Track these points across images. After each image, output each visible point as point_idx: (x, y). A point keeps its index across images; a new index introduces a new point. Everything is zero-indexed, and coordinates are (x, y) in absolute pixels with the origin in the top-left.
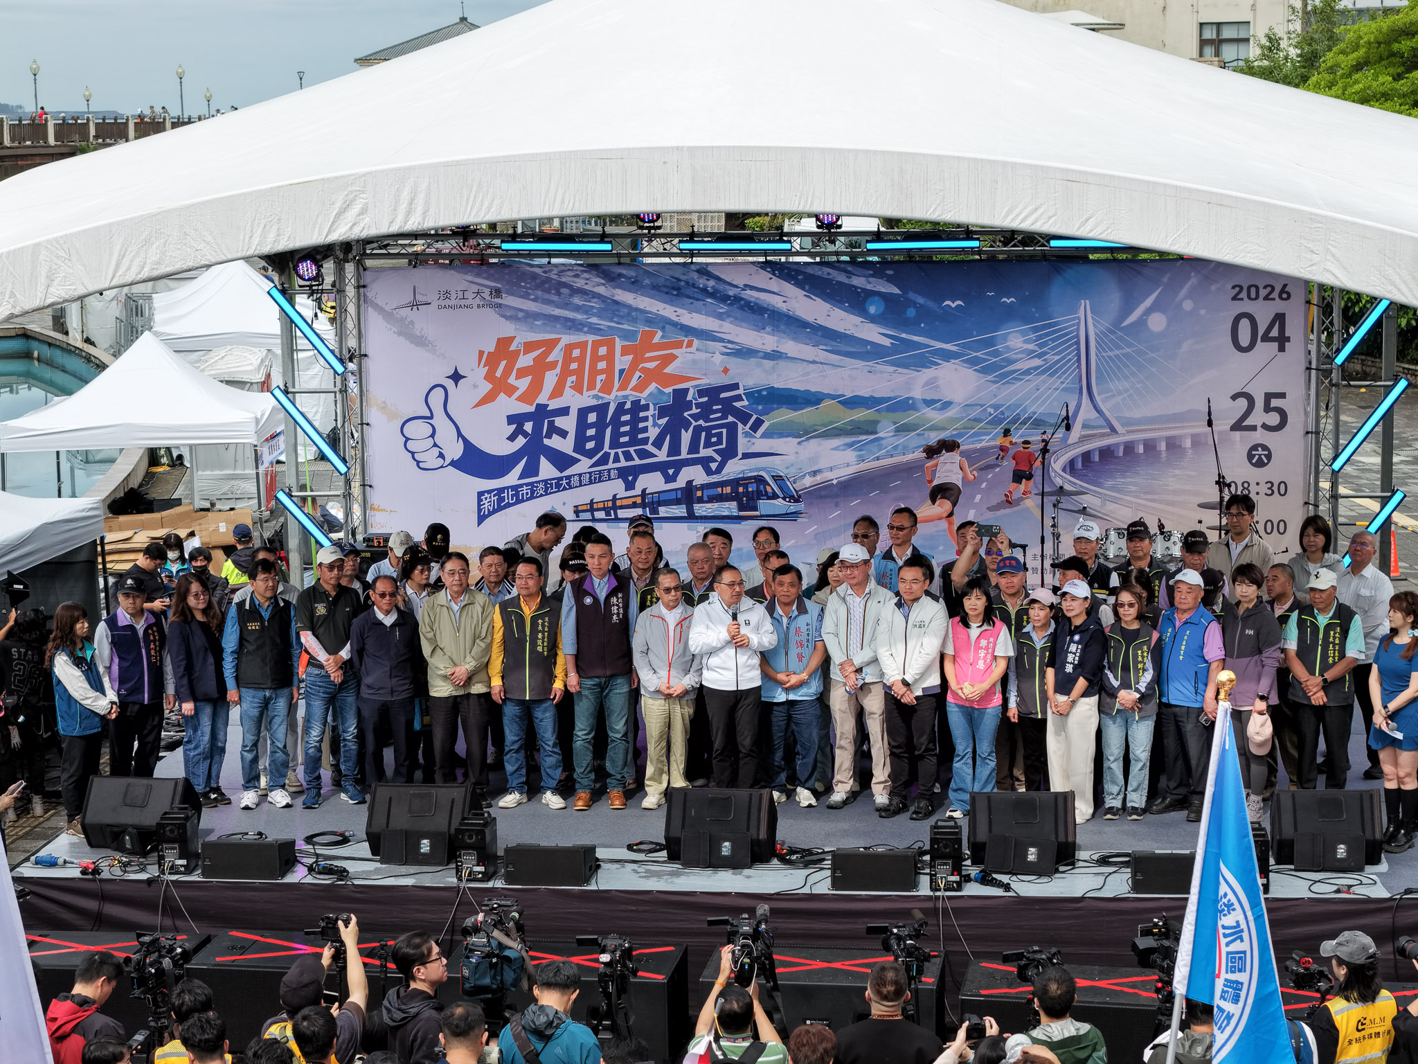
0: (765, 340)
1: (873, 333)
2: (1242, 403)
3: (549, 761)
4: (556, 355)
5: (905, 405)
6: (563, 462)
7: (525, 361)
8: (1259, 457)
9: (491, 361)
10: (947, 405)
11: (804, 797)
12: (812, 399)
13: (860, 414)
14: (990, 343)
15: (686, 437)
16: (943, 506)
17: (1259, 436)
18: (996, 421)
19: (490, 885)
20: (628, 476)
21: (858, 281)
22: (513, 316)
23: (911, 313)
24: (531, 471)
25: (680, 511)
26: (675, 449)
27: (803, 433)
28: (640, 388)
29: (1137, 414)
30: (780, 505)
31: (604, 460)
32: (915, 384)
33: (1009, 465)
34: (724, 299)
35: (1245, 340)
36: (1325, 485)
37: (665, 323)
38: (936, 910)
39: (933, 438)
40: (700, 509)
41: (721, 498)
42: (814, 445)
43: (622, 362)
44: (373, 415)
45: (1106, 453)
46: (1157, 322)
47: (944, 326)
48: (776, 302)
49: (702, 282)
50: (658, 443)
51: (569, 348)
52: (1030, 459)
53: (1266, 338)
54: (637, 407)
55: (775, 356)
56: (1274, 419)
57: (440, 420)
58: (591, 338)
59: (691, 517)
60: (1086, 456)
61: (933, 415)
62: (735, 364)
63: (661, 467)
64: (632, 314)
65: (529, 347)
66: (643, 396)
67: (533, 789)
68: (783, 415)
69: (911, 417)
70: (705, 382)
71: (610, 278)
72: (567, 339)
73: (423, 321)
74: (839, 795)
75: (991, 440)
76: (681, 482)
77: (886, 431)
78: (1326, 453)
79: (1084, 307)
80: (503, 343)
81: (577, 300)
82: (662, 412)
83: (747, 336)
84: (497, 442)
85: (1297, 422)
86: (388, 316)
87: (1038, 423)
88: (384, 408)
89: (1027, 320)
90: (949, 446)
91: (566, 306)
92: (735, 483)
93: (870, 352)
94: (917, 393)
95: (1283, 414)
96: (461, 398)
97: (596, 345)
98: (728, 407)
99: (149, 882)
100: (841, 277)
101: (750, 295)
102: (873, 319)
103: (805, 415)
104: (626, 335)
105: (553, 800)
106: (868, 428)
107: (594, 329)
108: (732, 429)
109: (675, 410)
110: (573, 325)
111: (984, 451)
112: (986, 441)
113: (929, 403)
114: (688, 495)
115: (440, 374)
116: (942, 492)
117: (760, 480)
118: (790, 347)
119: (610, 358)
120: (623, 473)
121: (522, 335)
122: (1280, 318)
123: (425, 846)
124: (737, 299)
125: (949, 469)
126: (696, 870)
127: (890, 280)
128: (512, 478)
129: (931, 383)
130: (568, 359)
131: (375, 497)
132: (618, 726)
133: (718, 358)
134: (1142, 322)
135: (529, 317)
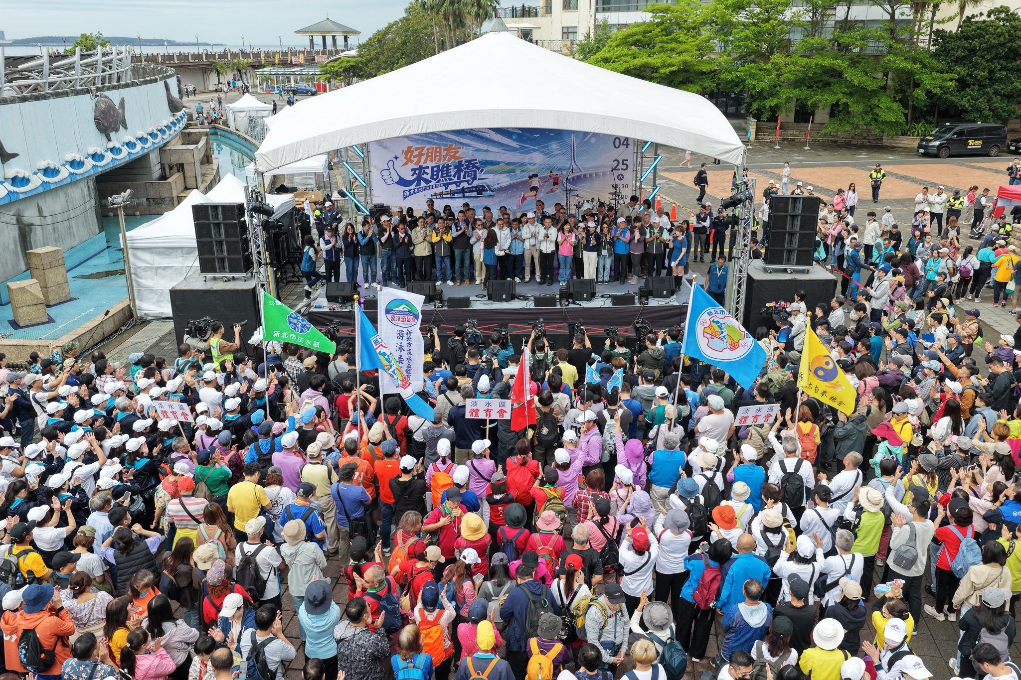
0: (484, 146)
1: (514, 144)
2: (616, 162)
3: (449, 272)
4: (425, 151)
5: (523, 164)
6: (427, 182)
7: (416, 153)
8: (621, 177)
9: (406, 153)
10: (535, 164)
11: (517, 280)
12: (497, 163)
13: (511, 167)
14: (547, 147)
15: (462, 174)
16: (534, 193)
17: (621, 172)
18: (548, 169)
20: (446, 185)
22: (412, 140)
23: (525, 138)
24: (418, 184)
25: (461, 195)
26: (459, 178)
27: (495, 173)
28: (449, 160)
29: (587, 166)
30: (489, 193)
31: (439, 181)
32: (526, 158)
33: (552, 181)
34: (472, 135)
35: (617, 145)
36: (638, 185)
37: (456, 142)
39: (531, 174)
40: (466, 195)
41: (472, 191)
42: (498, 176)
43: (444, 153)
44: (372, 169)
45: (579, 177)
46: (593, 140)
47: (534, 142)
48: (487, 136)
50: (454, 176)
51: (428, 149)
53: (623, 144)
54: (448, 166)
55: (487, 151)
56: (625, 167)
57: (392, 170)
59: (464, 197)
60: (573, 178)
61: (531, 167)
62: (476, 154)
63: (455, 183)
64: (446, 139)
65: (417, 149)
66: (450, 163)
67: (444, 280)
68: (489, 168)
69: (525, 168)
70: (467, 158)
72: (428, 147)
73: (386, 142)
74: (527, 279)
75: (547, 174)
76: (461, 187)
77: (518, 172)
78: (639, 175)
80: (410, 148)
81: (430, 135)
82: (455, 167)
83: (479, 145)
84: (408, 176)
85: (630, 167)
87: (560, 169)
88: (375, 167)
89: (557, 140)
90: (536, 176)
91: (427, 137)
92: (476, 187)
93: (514, 150)
94: (527, 161)
95: (627, 165)
96: (398, 164)
98: (474, 166)
102: (514, 140)
103: (495, 167)
104: (445, 145)
105: (450, 283)
106: (513, 171)
107: (435, 144)
108: (475, 172)
109: (459, 167)
110: (429, 143)
111: (545, 177)
113: (530, 164)
114: (463, 191)
115: (392, 157)
116: (534, 189)
117: (483, 186)
118: (491, 148)
119: (440, 152)
120: (444, 185)
124: (476, 135)
125: (535, 182)
126: (497, 302)
128: (413, 186)
129: (530, 158)
130: (428, 152)
131: (374, 193)
132: (467, 262)
133: (471, 152)
134: (589, 140)
135: (417, 140)
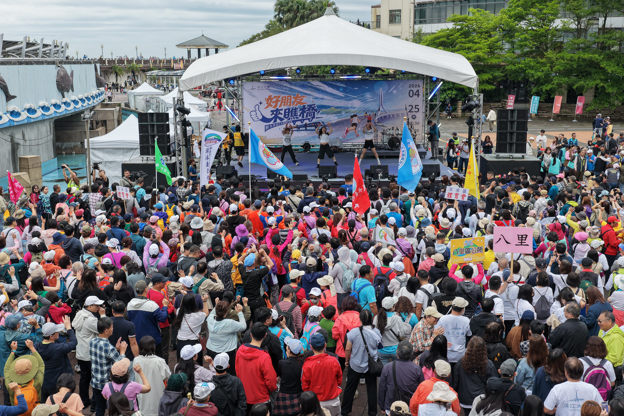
0: (320, 96)
1: (341, 94)
2: (411, 107)
4: (280, 99)
5: (347, 108)
8: (414, 117)
9: (268, 100)
10: (355, 108)
12: (329, 107)
13: (338, 110)
14: (363, 96)
15: (305, 114)
16: (354, 127)
17: (414, 113)
18: (364, 111)
20: (294, 122)
21: (338, 84)
22: (272, 91)
23: (348, 90)
24: (275, 121)
25: (304, 129)
26: (303, 117)
27: (327, 113)
28: (296, 105)
29: (391, 109)
31: (289, 119)
33: (367, 119)
34: (312, 88)
35: (411, 95)
37: (301, 92)
40: (308, 128)
41: (312, 126)
42: (330, 116)
43: (293, 100)
44: (245, 111)
46: (395, 92)
47: (354, 93)
48: (322, 88)
49: (308, 85)
50: (300, 116)
51: (283, 97)
52: (371, 118)
53: (415, 95)
54: (296, 109)
55: (322, 99)
57: (258, 111)
58: (287, 96)
59: (306, 130)
60: (381, 117)
61: (352, 110)
62: (314, 100)
63: (300, 120)
64: (295, 91)
65: (275, 97)
66: (297, 107)
68: (324, 110)
69: (348, 110)
71: (291, 84)
73: (255, 92)
77: (343, 113)
79: (381, 89)
80: (270, 96)
81: (284, 88)
82: (301, 110)
83: (317, 95)
84: (269, 116)
85: (421, 110)
86: (247, 91)
87: (372, 111)
88: (247, 109)
89: (370, 92)
90: (355, 116)
91: (282, 89)
93: (340, 98)
95: (418, 109)
96: (262, 107)
97: (288, 97)
98: (313, 109)
100: (335, 84)
101: (317, 87)
102: (341, 92)
103: (328, 110)
106: (340, 112)
108: (314, 113)
110: (283, 93)
111: (362, 117)
112: (362, 115)
113: (351, 107)
114: (306, 126)
115: (258, 103)
116: (355, 125)
119: (290, 99)
121: (273, 95)
122: (418, 91)
124: (315, 88)
125: (355, 120)
127: (344, 84)
128: (272, 123)
129: (352, 104)
130: (282, 99)
131: (245, 127)
133: (311, 99)
134: (392, 92)
135: (275, 91)
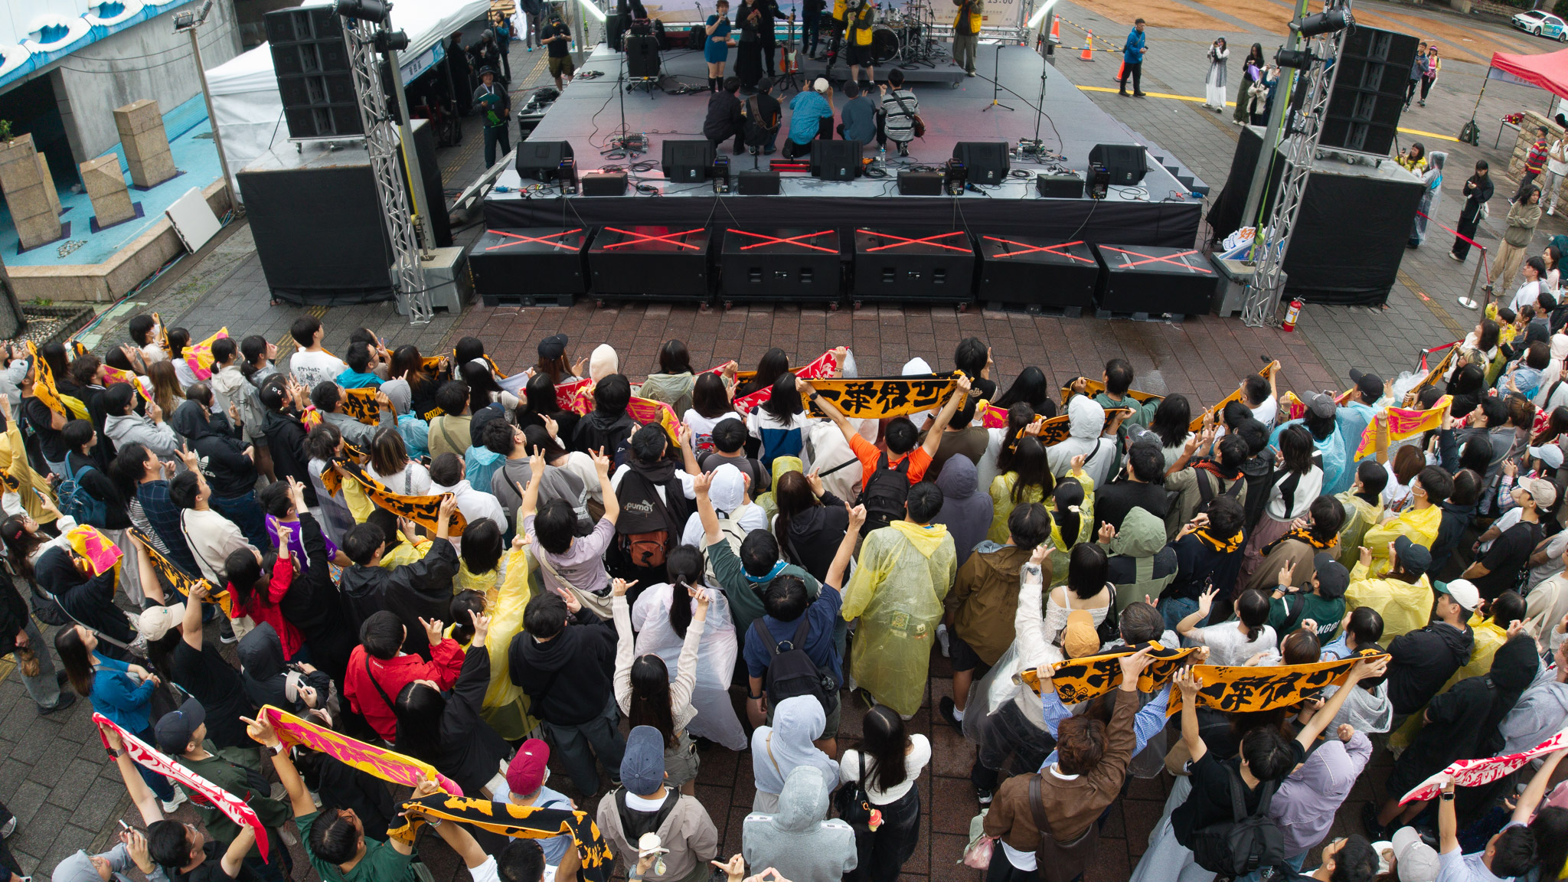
19: (731, 195)
38: (952, 205)
99: (558, 199)
123: (693, 173)
126: (828, 182)
